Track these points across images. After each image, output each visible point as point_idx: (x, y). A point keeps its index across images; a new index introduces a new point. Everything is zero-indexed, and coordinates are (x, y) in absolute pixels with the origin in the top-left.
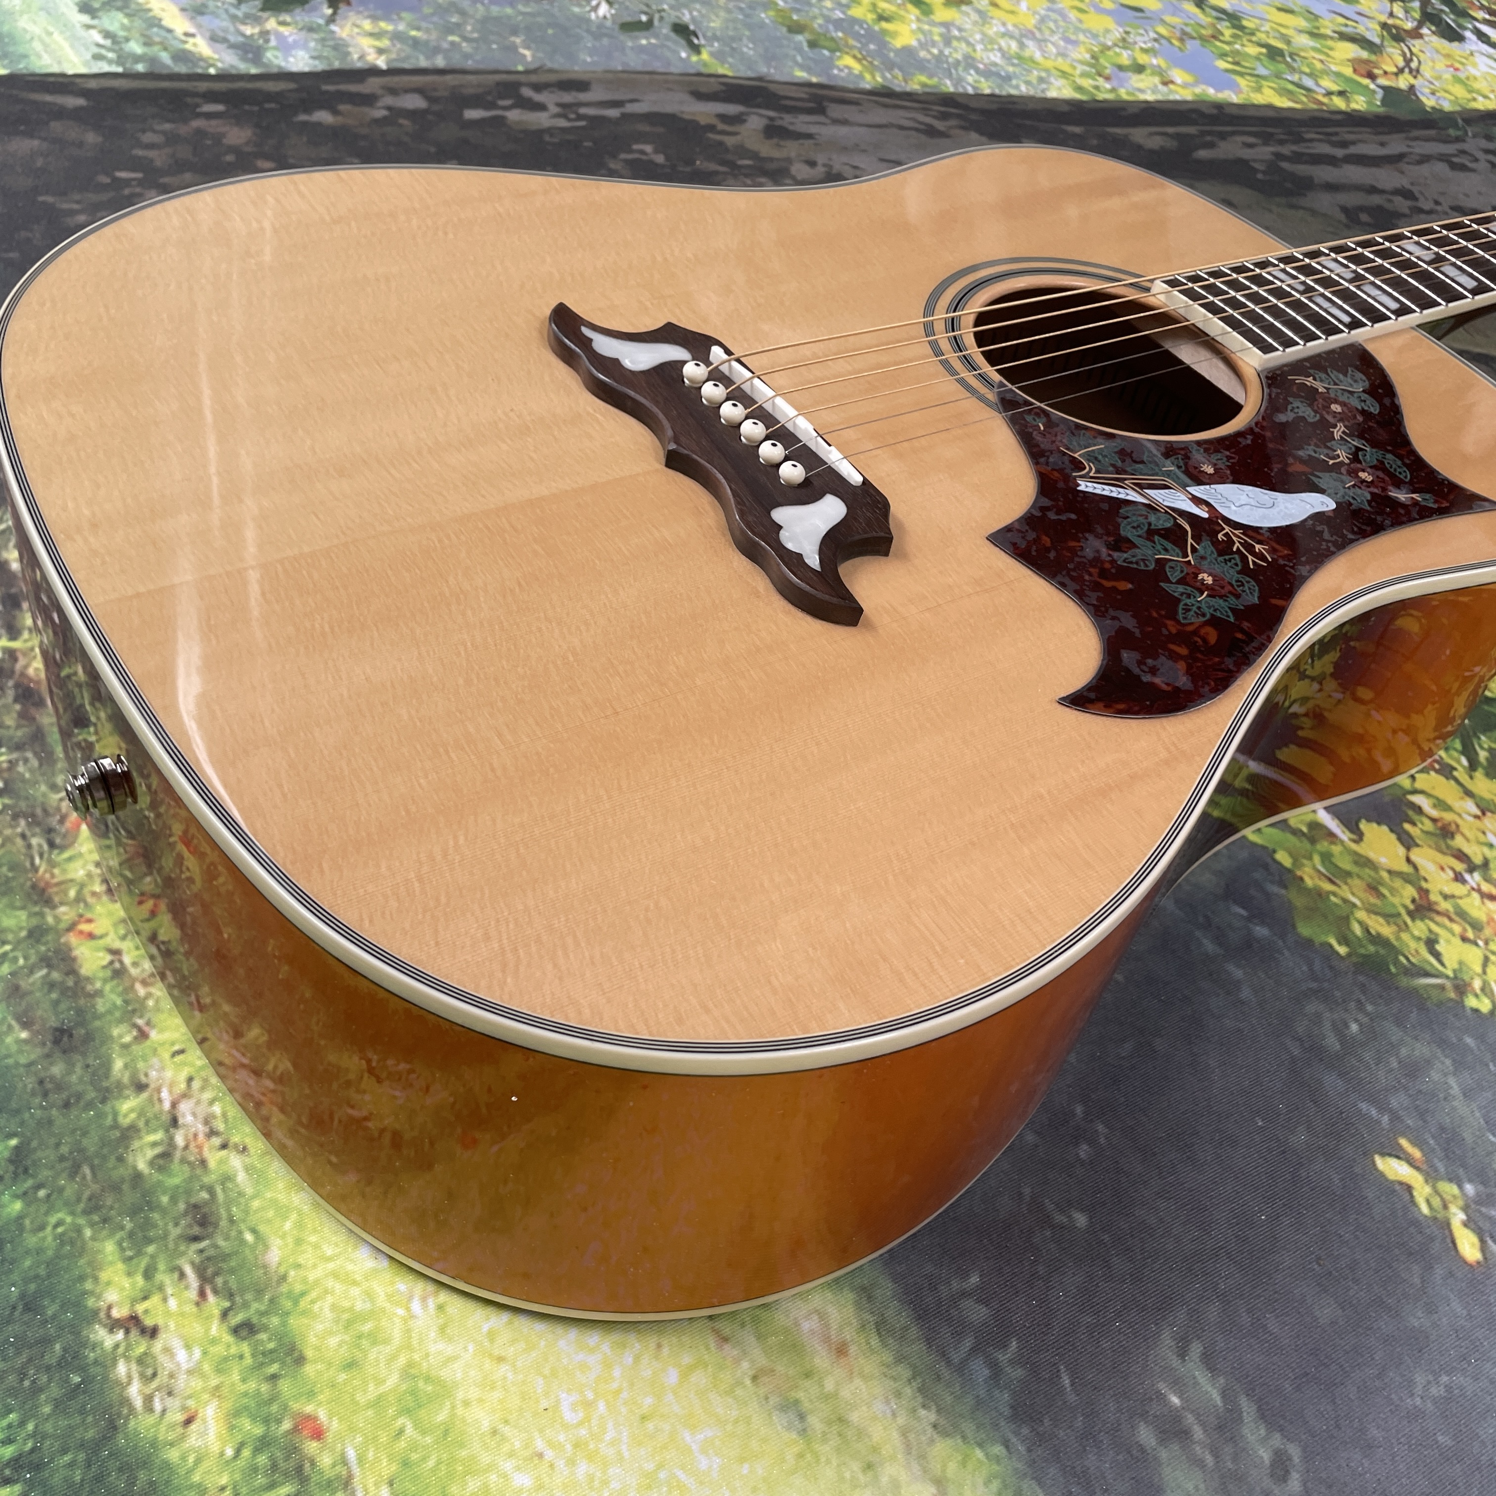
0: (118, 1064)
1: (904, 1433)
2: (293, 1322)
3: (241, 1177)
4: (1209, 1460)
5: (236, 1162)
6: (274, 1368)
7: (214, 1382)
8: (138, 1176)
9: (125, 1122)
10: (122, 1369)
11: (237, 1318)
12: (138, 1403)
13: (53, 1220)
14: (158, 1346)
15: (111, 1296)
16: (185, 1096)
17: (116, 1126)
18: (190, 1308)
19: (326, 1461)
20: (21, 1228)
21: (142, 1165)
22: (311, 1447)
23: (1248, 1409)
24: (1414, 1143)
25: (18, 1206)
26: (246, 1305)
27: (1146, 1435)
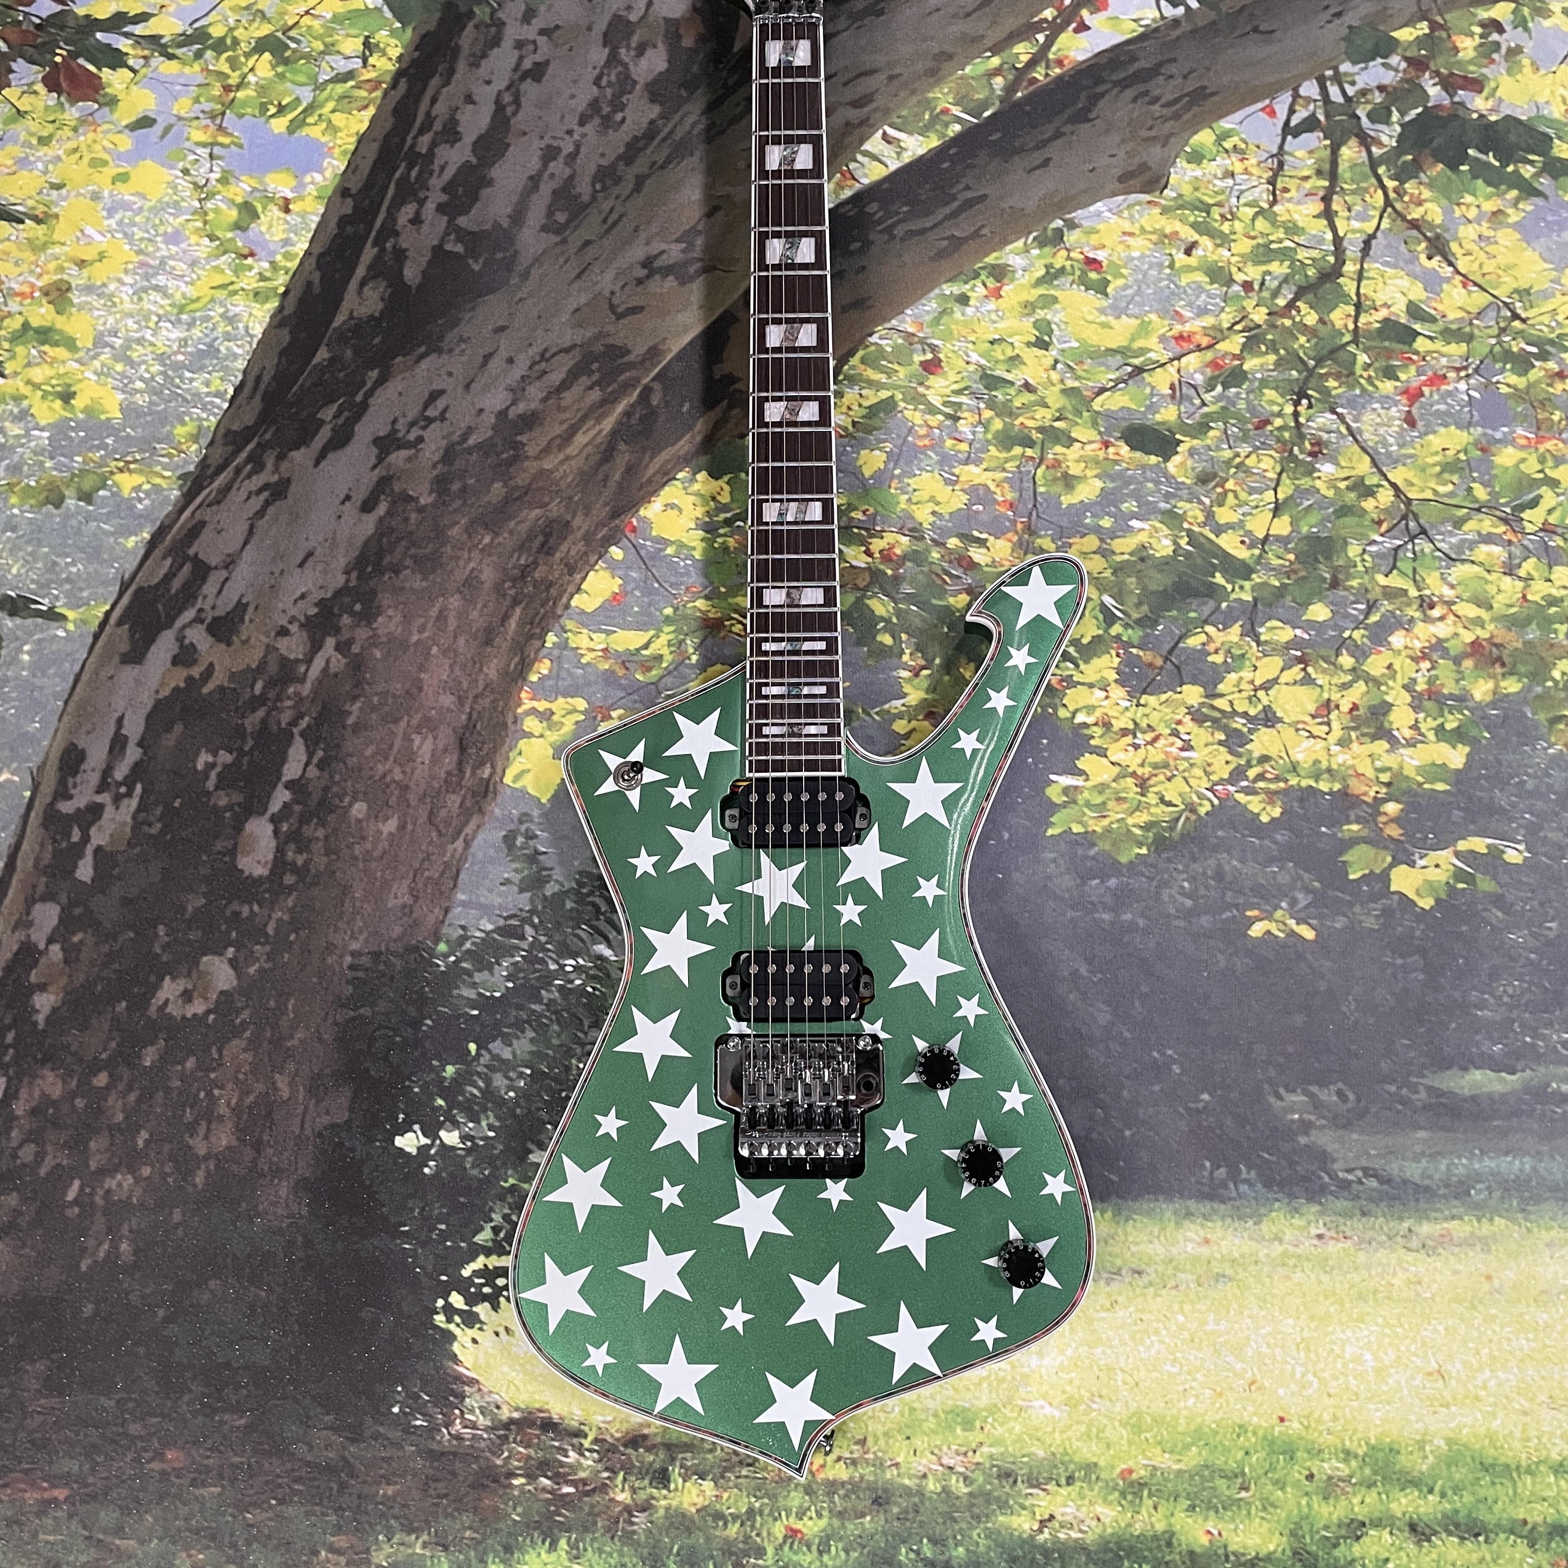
0: (906, 1482)
1: (1251, 1238)
2: (1076, 1459)
3: (993, 1450)
4: (1324, 1122)
5: (985, 1450)
6: (1094, 1477)
7: (1087, 1502)
8: (970, 1494)
9: (939, 1489)
10: (1061, 1536)
11: (1063, 1481)
12: (1080, 1535)
13: (975, 1537)
14: (1059, 1517)
15: (1026, 1526)
16: (939, 1458)
17: (939, 1494)
18: (1049, 1498)
19: (1143, 1473)
20: (974, 1552)
21: (966, 1490)
22: (1134, 1476)
23: (1314, 1089)
24: (1251, 909)
25: (961, 1549)
26: (1059, 1475)
27: (1303, 1140)
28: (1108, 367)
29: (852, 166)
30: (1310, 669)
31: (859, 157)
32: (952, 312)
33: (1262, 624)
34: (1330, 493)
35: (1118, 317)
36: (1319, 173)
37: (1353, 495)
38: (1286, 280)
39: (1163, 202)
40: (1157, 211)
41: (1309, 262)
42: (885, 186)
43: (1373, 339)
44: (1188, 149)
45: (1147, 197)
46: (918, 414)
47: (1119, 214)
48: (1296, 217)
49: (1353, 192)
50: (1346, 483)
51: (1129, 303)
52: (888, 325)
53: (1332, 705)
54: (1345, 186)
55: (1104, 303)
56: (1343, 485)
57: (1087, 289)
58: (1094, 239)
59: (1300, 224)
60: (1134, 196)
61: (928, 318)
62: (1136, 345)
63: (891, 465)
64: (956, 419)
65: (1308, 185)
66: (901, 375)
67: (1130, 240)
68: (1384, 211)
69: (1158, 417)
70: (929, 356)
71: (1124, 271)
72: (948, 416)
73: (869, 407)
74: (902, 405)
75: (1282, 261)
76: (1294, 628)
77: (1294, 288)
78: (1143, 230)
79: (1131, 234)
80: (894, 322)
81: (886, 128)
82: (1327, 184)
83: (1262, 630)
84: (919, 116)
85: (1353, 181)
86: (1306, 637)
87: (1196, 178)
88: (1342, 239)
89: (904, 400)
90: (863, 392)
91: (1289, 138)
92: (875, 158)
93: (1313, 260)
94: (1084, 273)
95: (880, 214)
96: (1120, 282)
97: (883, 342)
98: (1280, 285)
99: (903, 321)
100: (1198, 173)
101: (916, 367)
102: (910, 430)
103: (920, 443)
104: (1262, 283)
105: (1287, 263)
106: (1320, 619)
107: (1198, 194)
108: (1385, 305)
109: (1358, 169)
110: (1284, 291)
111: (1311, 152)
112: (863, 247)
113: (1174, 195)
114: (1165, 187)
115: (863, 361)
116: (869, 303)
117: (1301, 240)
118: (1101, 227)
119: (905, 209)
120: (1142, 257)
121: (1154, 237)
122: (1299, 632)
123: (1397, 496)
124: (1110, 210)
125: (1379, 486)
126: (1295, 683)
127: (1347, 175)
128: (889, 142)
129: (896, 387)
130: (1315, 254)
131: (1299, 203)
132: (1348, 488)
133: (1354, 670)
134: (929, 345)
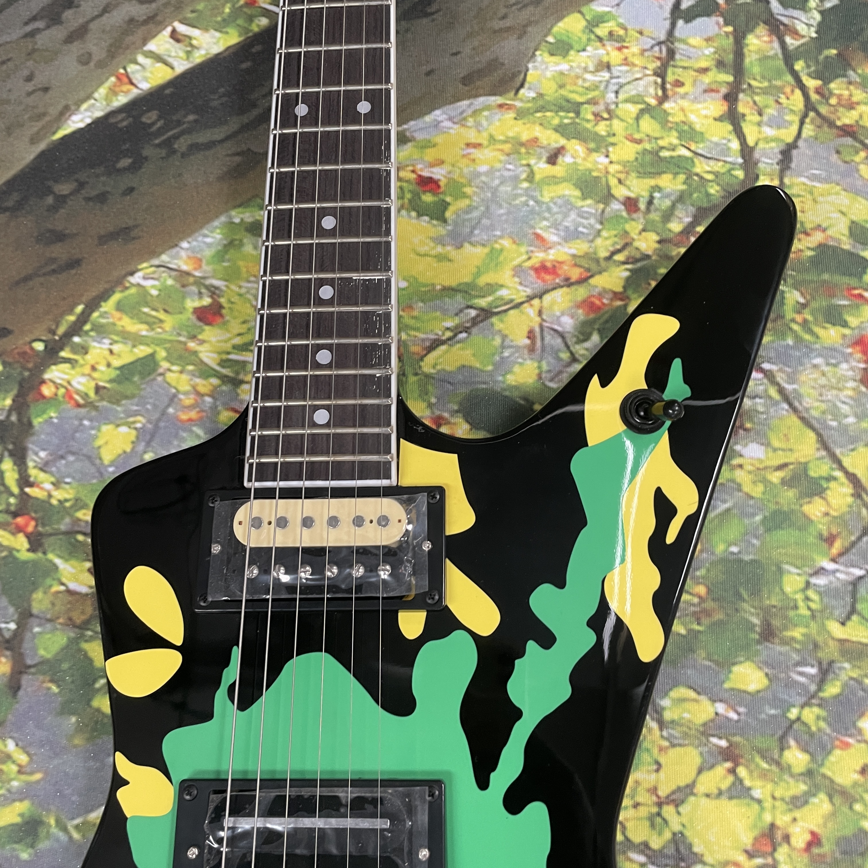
28: (445, 312)
29: (131, 68)
30: (742, 771)
31: (140, 59)
32: (241, 244)
33: (666, 694)
34: (757, 491)
35: (459, 247)
36: (720, 64)
37: (791, 494)
38: (681, 198)
39: (518, 104)
40: (512, 115)
41: (710, 177)
42: (167, 91)
43: (807, 270)
44: (550, 39)
45: (499, 100)
46: (184, 377)
47: (462, 121)
48: (693, 118)
49: (765, 92)
50: (780, 474)
51: (473, 228)
52: (156, 262)
53: (779, 835)
54: (754, 83)
55: (442, 230)
56: (776, 477)
57: (420, 215)
58: (430, 155)
59: (698, 127)
60: (481, 99)
61: (208, 253)
62: (482, 281)
63: (141, 447)
64: (236, 383)
65: (707, 79)
66: (168, 326)
67: (475, 153)
68: (805, 115)
69: (511, 379)
70: (207, 301)
71: (468, 190)
72: (224, 379)
73: (120, 368)
74: (165, 365)
75: (676, 174)
76: (713, 701)
77: (692, 210)
78: (492, 139)
79: (477, 146)
80: (164, 258)
81: (177, 25)
82: (730, 78)
83: (665, 703)
84: (216, 9)
85: (763, 77)
86: (733, 716)
87: (562, 73)
88: (752, 150)
89: (167, 359)
90: (116, 348)
91: (680, 23)
92: (159, 58)
93: (716, 174)
94: (416, 196)
95: (159, 124)
96: (464, 203)
97: (148, 283)
98: (673, 206)
99: (177, 257)
100: (564, 67)
101: (189, 315)
102: (173, 399)
103: (184, 417)
104: (650, 202)
105: (682, 177)
106: (752, 688)
107: (563, 92)
108: (818, 227)
109: (771, 63)
110: (679, 212)
111: (708, 40)
112: (133, 163)
113: (532, 94)
114: (522, 86)
115: (119, 307)
116: (134, 233)
117: (700, 148)
118: (439, 139)
119: (191, 117)
120: (491, 172)
121: (507, 147)
122: (721, 708)
123: (857, 495)
124: (450, 119)
125: (830, 478)
126: (720, 794)
127: (756, 70)
128: (178, 41)
129: (159, 342)
130: (718, 167)
131: (695, 100)
132: (784, 482)
133: (809, 773)
134: (207, 287)
